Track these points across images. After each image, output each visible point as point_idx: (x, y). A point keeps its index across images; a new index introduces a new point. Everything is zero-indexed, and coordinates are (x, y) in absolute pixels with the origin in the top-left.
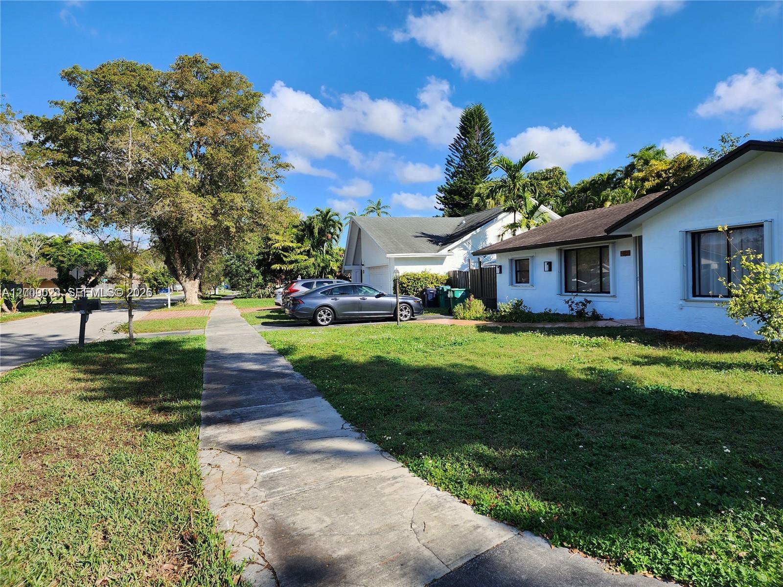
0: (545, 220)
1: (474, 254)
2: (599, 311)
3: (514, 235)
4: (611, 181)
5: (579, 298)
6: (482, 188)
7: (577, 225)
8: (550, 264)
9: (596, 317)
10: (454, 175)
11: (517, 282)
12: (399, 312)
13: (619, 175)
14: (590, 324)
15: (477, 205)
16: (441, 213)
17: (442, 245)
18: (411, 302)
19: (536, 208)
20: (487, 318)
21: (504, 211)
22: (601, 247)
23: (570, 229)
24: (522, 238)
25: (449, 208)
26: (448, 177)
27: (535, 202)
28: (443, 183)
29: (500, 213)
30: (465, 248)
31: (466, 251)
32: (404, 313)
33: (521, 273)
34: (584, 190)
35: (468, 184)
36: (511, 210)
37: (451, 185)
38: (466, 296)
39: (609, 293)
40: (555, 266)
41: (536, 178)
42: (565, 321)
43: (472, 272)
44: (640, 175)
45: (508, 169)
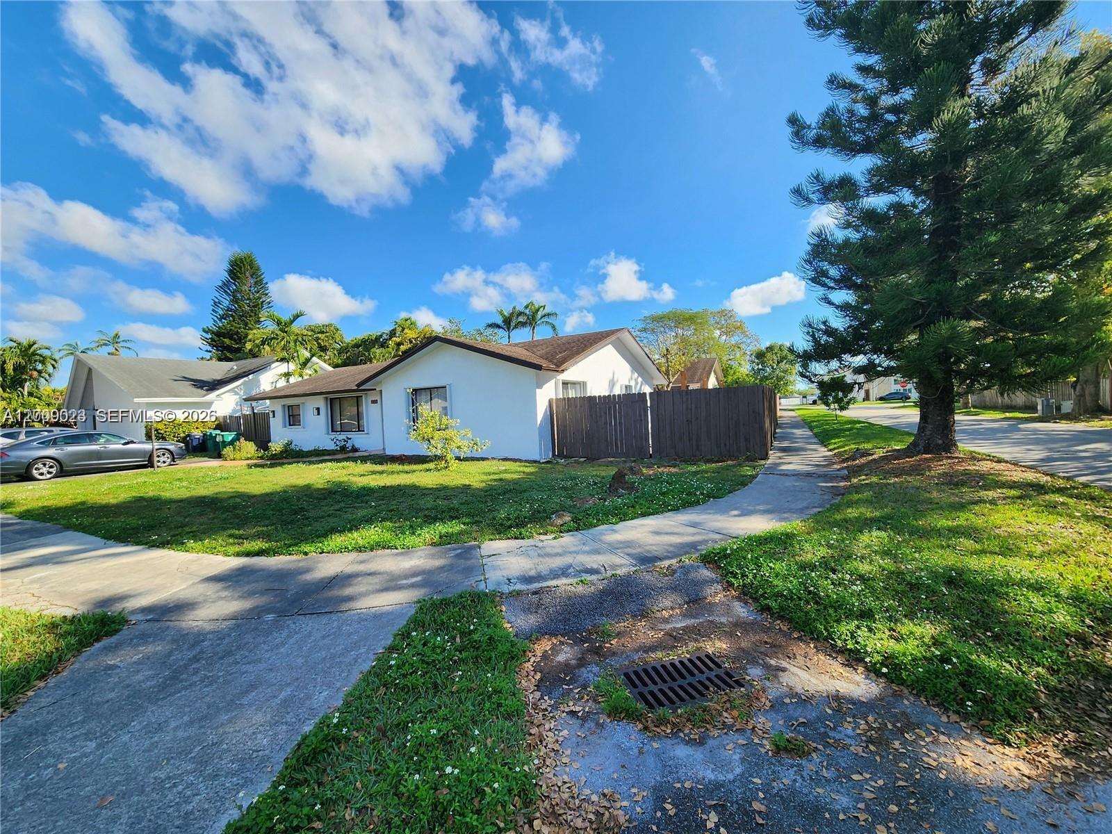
0: (317, 371)
1: (246, 400)
2: (357, 446)
3: (288, 382)
4: (379, 342)
5: (342, 436)
6: (256, 334)
7: (341, 378)
8: (318, 409)
9: (355, 450)
10: (222, 318)
11: (290, 425)
12: (156, 459)
13: (385, 337)
14: (351, 454)
15: (251, 350)
16: (208, 355)
17: (207, 390)
18: (171, 448)
19: (308, 361)
20: (258, 457)
21: (277, 361)
22: (357, 397)
23: (335, 381)
24: (294, 386)
25: (218, 350)
26: (215, 319)
27: (307, 354)
28: (210, 324)
29: (273, 362)
30: (236, 394)
31: (237, 397)
32: (162, 459)
33: (293, 418)
34: (357, 346)
35: (240, 328)
36: (283, 360)
37: (219, 328)
38: (237, 439)
39: (364, 431)
40: (323, 411)
41: (312, 331)
42: (329, 455)
43: (245, 416)
44: (398, 340)
45: (279, 323)
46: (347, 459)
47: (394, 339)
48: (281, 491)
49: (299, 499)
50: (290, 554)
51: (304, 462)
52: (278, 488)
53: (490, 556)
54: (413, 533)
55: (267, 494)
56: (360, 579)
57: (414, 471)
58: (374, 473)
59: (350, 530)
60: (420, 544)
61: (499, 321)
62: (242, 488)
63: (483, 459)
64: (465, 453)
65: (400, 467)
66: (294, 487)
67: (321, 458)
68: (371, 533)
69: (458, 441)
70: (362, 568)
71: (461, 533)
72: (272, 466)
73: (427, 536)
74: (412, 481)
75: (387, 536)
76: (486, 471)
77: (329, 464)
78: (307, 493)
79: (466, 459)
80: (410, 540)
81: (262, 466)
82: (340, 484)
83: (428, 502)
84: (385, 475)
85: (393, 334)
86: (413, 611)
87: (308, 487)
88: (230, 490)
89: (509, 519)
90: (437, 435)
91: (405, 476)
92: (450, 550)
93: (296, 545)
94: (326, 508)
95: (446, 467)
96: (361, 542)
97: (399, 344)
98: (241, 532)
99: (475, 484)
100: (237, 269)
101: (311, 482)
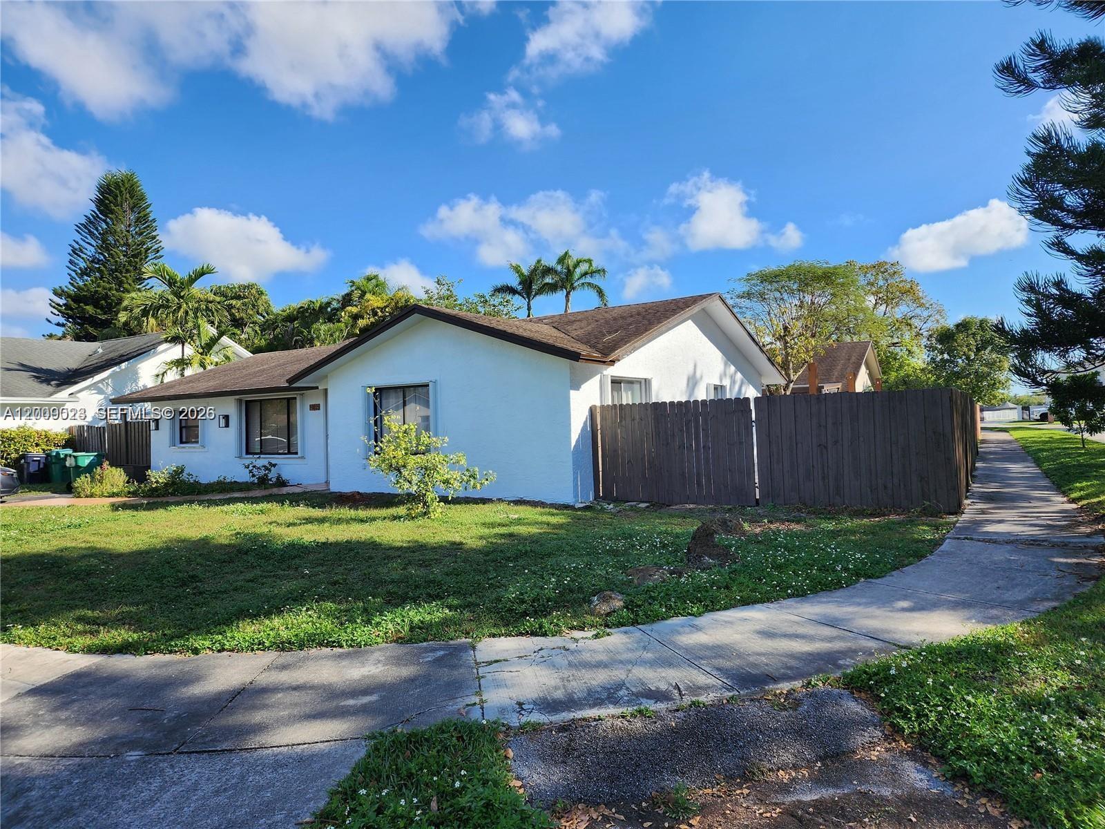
0: (227, 358)
1: (114, 402)
2: (285, 477)
3: (182, 375)
4: (326, 313)
5: (262, 461)
6: (135, 298)
7: (264, 370)
8: (227, 418)
9: (281, 483)
10: (84, 273)
11: (182, 442)
13: (335, 305)
14: (275, 491)
15: (126, 324)
16: (60, 331)
19: (214, 341)
20: (129, 493)
21: (166, 341)
22: (289, 400)
23: (255, 374)
24: (191, 381)
25: (75, 323)
26: (73, 274)
27: (213, 331)
28: (64, 283)
29: (160, 343)
30: (100, 392)
31: (102, 397)
33: (187, 432)
34: (290, 318)
35: (110, 289)
36: (175, 340)
37: (79, 288)
38: (97, 463)
39: (296, 453)
40: (234, 421)
41: (223, 295)
42: (241, 490)
43: (112, 427)
44: (354, 310)
45: (171, 282)
46: (268, 498)
47: (349, 308)
48: (162, 549)
49: (189, 561)
50: (171, 652)
51: (201, 503)
52: (157, 543)
53: (490, 663)
54: (369, 622)
55: (140, 553)
56: (280, 695)
57: (374, 519)
58: (309, 521)
59: (268, 615)
60: (379, 640)
61: (514, 282)
62: (101, 543)
63: (484, 501)
64: (455, 490)
65: (352, 513)
66: (183, 541)
67: (228, 496)
68: (303, 620)
69: (444, 472)
70: (285, 677)
71: (445, 622)
72: (150, 507)
73: (390, 626)
74: (369, 536)
75: (327, 625)
76: (487, 520)
77: (240, 506)
78: (202, 550)
79: (457, 501)
80: (362, 633)
81: (135, 507)
82: (254, 538)
83: (394, 570)
84: (327, 525)
85: (347, 300)
86: (362, 753)
87: (204, 542)
88: (83, 545)
89: (523, 602)
90: (413, 461)
91: (359, 526)
92: (426, 650)
93: (180, 637)
94: (231, 577)
95: (425, 514)
96: (285, 634)
97: (356, 317)
98: (96, 613)
99: (469, 541)
100: (111, 198)
101: (211, 534)
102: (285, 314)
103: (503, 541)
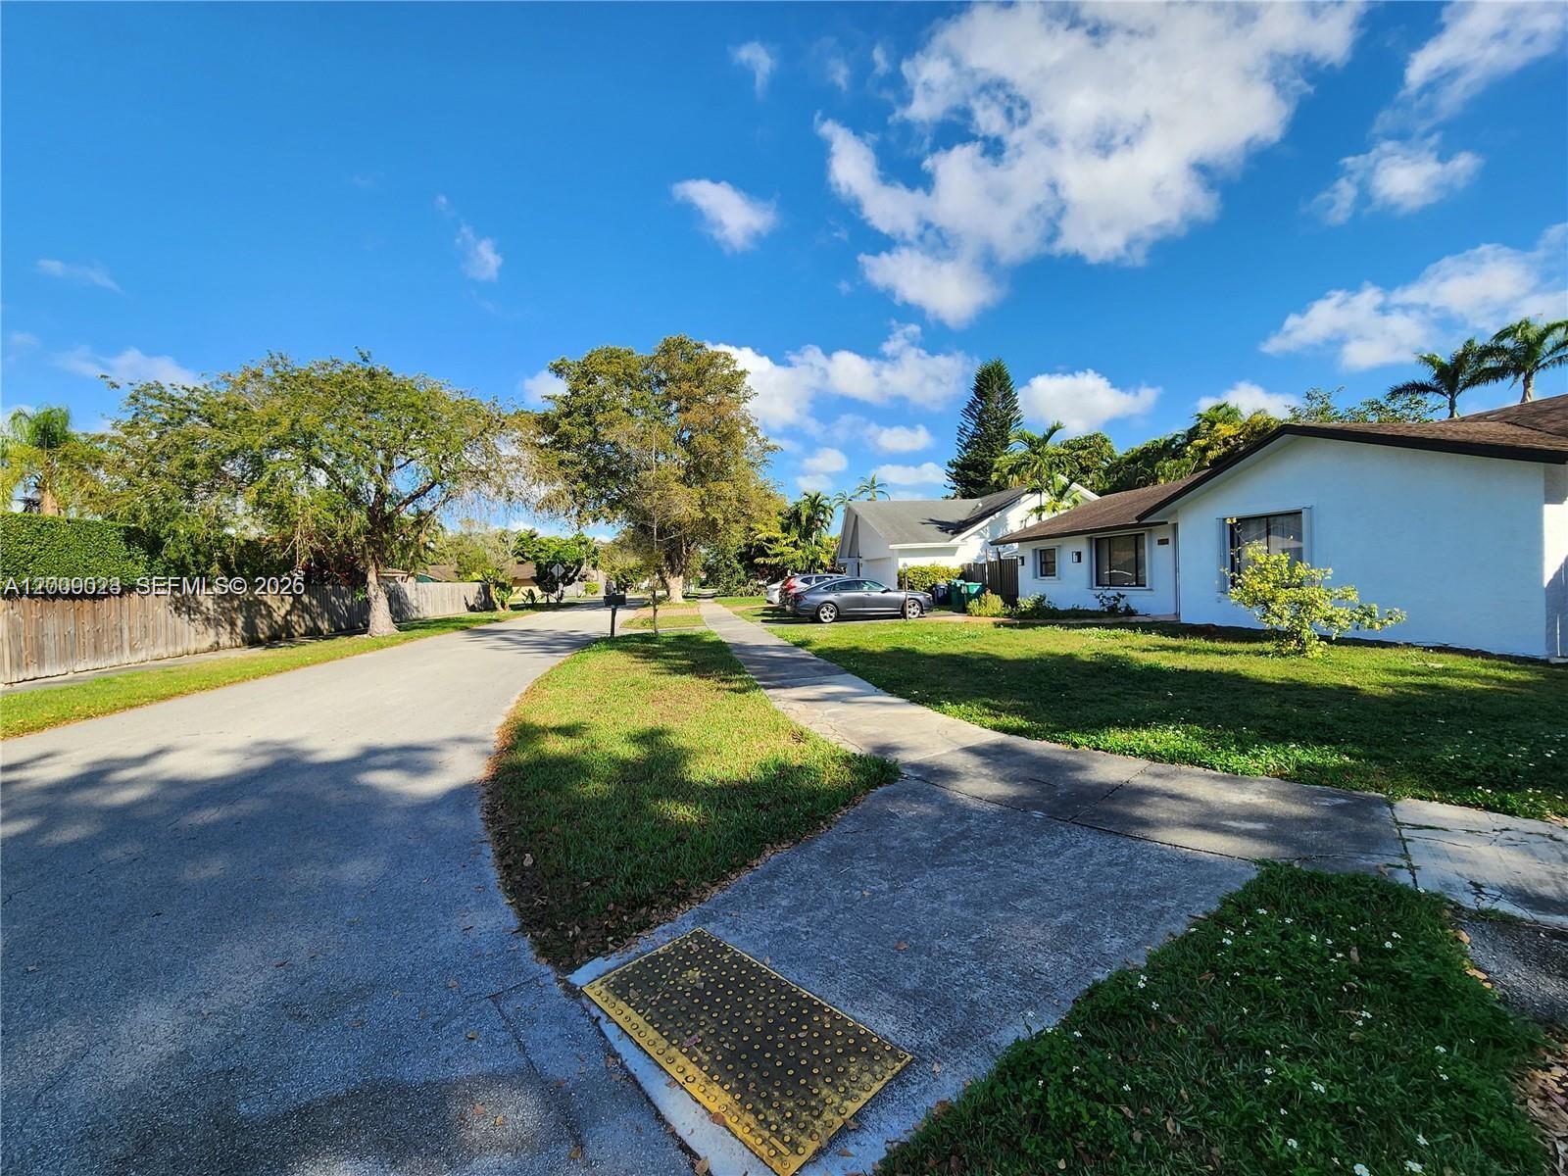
0: (1075, 502)
1: (992, 544)
2: (1133, 607)
3: (1040, 519)
4: (1169, 450)
5: (1112, 593)
6: (1003, 461)
7: (1112, 510)
8: (1079, 554)
9: (1130, 612)
10: (967, 446)
11: (1042, 576)
12: (908, 610)
13: (1179, 440)
14: (1124, 619)
15: (997, 482)
16: (952, 493)
17: (953, 534)
18: (920, 598)
19: (1066, 488)
20: (1005, 614)
21: (1027, 492)
22: (1137, 536)
23: (1103, 515)
24: (1048, 524)
25: (962, 486)
26: (961, 449)
27: (1065, 480)
28: (954, 456)
29: (1023, 495)
30: (982, 537)
31: (983, 540)
32: (912, 610)
33: (1047, 566)
34: (1134, 460)
36: (1035, 491)
37: (964, 459)
38: (982, 591)
39: (1144, 586)
40: (1085, 557)
41: (1070, 447)
42: (1092, 617)
43: (990, 563)
44: (1202, 443)
45: (1031, 442)
46: (1120, 626)
47: (1196, 442)
48: (1036, 659)
49: (1059, 673)
50: (1055, 742)
51: (1061, 625)
52: (1033, 655)
53: (1420, 827)
54: (1243, 752)
56: (1156, 799)
57: (1236, 653)
58: (1163, 648)
59: (1136, 726)
60: (1258, 772)
61: (1426, 375)
62: (992, 651)
63: (1383, 645)
64: (1341, 629)
65: (1209, 644)
66: (1053, 655)
67: (1083, 621)
68: (1171, 737)
69: (1326, 607)
70: (1158, 783)
71: (1343, 769)
72: (1022, 626)
73: (1271, 760)
74: (1232, 668)
75: (1197, 746)
76: (1392, 666)
77: (1097, 630)
78: (1068, 663)
79: (1341, 642)
80: (1237, 761)
81: (1011, 626)
82: (1114, 659)
83: (1269, 706)
84: (1183, 653)
85: (1193, 433)
86: (1254, 875)
87: (1070, 658)
88: (980, 651)
89: (1469, 767)
90: (1283, 595)
91: (1219, 658)
92: (1320, 794)
93: (1063, 731)
94: (1097, 690)
95: (1300, 652)
96: (1155, 747)
97: (1204, 450)
98: (996, 702)
99: (1367, 687)
100: (984, 384)
101: (1073, 651)
102: (1127, 457)
103: (1420, 692)
